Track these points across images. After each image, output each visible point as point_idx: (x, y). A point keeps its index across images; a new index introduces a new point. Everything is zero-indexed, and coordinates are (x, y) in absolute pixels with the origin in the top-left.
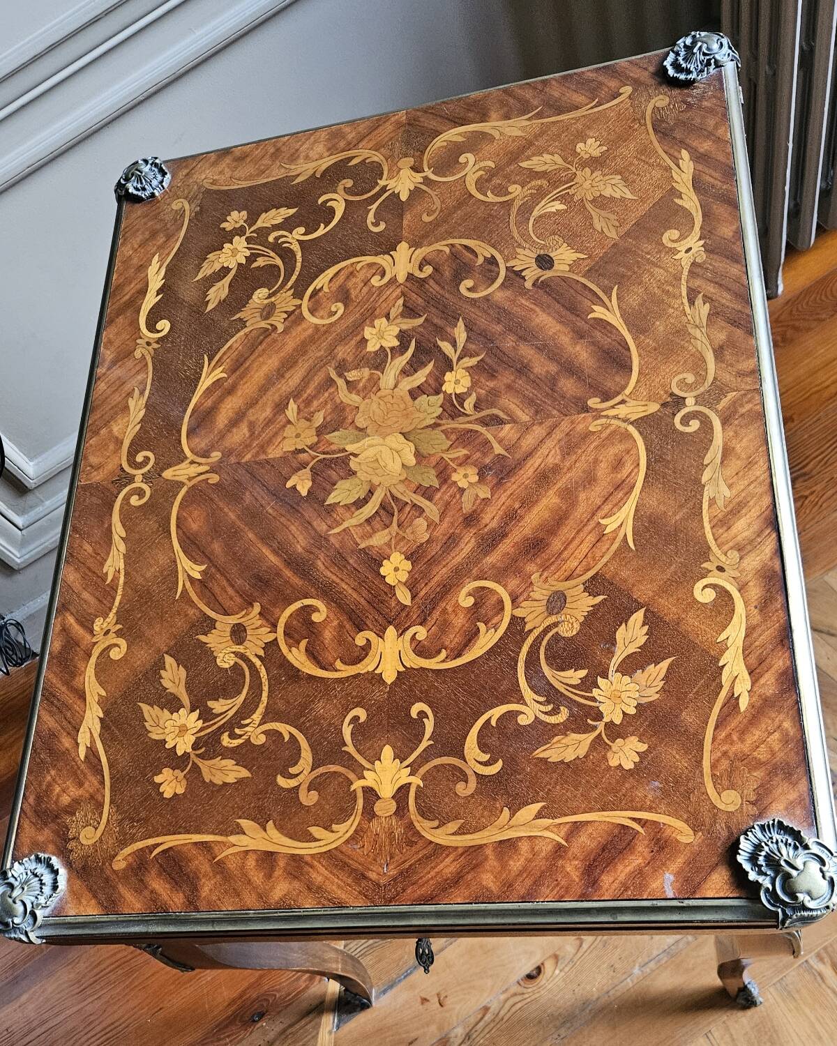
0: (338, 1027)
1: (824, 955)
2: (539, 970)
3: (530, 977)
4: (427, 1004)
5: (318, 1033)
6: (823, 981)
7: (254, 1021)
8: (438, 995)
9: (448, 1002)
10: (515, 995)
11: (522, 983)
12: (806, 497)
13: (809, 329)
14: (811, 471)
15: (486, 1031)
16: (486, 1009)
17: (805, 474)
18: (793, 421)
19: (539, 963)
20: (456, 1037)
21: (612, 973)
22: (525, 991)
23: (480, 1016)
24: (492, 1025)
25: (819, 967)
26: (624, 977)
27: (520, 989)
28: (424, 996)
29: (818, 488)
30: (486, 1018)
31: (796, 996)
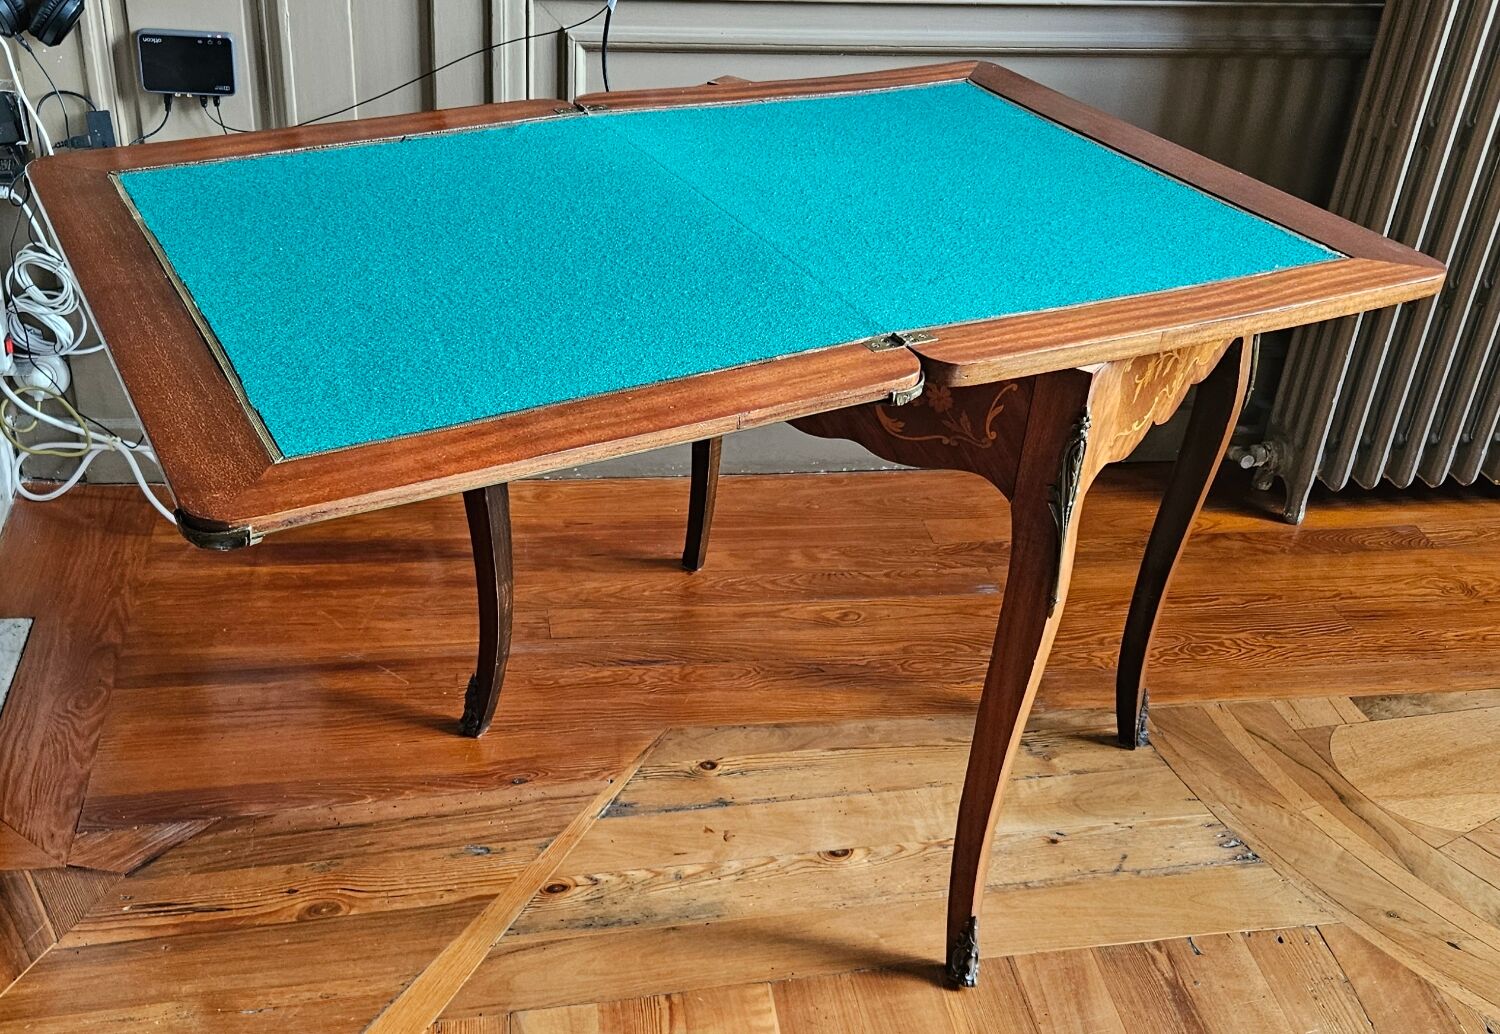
0: (603, 817)
1: (1164, 946)
2: (846, 853)
3: (833, 854)
4: (709, 833)
5: (578, 813)
6: (1154, 964)
7: (514, 783)
8: (726, 832)
9: (734, 841)
10: (811, 861)
11: (822, 855)
12: (1274, 648)
13: (1317, 553)
14: (1286, 633)
15: (765, 875)
16: (773, 860)
17: (1279, 633)
18: (1281, 599)
19: (849, 848)
20: (729, 867)
21: (924, 881)
22: (823, 861)
23: (763, 862)
24: (773, 873)
25: (1156, 953)
26: (936, 889)
27: (817, 858)
28: (709, 827)
29: (1289, 646)
30: (770, 866)
31: (1120, 964)
